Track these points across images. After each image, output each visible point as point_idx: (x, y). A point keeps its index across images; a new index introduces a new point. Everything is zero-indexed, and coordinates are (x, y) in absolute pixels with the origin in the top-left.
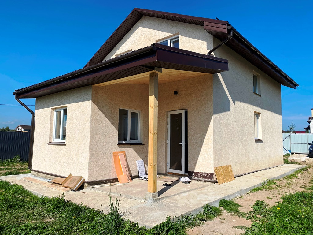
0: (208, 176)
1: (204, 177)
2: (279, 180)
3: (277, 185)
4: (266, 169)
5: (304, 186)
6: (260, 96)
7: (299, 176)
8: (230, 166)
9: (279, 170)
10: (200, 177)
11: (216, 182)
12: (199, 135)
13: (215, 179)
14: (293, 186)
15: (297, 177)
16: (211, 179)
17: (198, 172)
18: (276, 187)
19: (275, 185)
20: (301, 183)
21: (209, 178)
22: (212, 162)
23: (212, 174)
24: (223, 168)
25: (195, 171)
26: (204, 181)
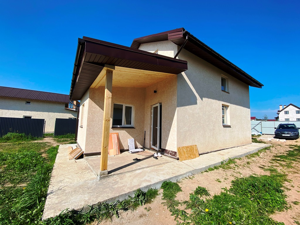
0: (173, 154)
1: (170, 154)
2: (240, 159)
3: (236, 164)
4: (234, 147)
5: (263, 166)
6: (229, 93)
7: (261, 155)
8: (196, 145)
9: (246, 148)
10: (168, 154)
11: (178, 159)
12: (168, 122)
13: (177, 157)
14: (253, 165)
15: (258, 156)
16: (175, 156)
17: (167, 150)
18: (235, 166)
19: (234, 164)
20: (262, 162)
21: (174, 155)
22: (176, 143)
23: (176, 153)
24: (187, 147)
25: (166, 149)
26: (171, 157)
